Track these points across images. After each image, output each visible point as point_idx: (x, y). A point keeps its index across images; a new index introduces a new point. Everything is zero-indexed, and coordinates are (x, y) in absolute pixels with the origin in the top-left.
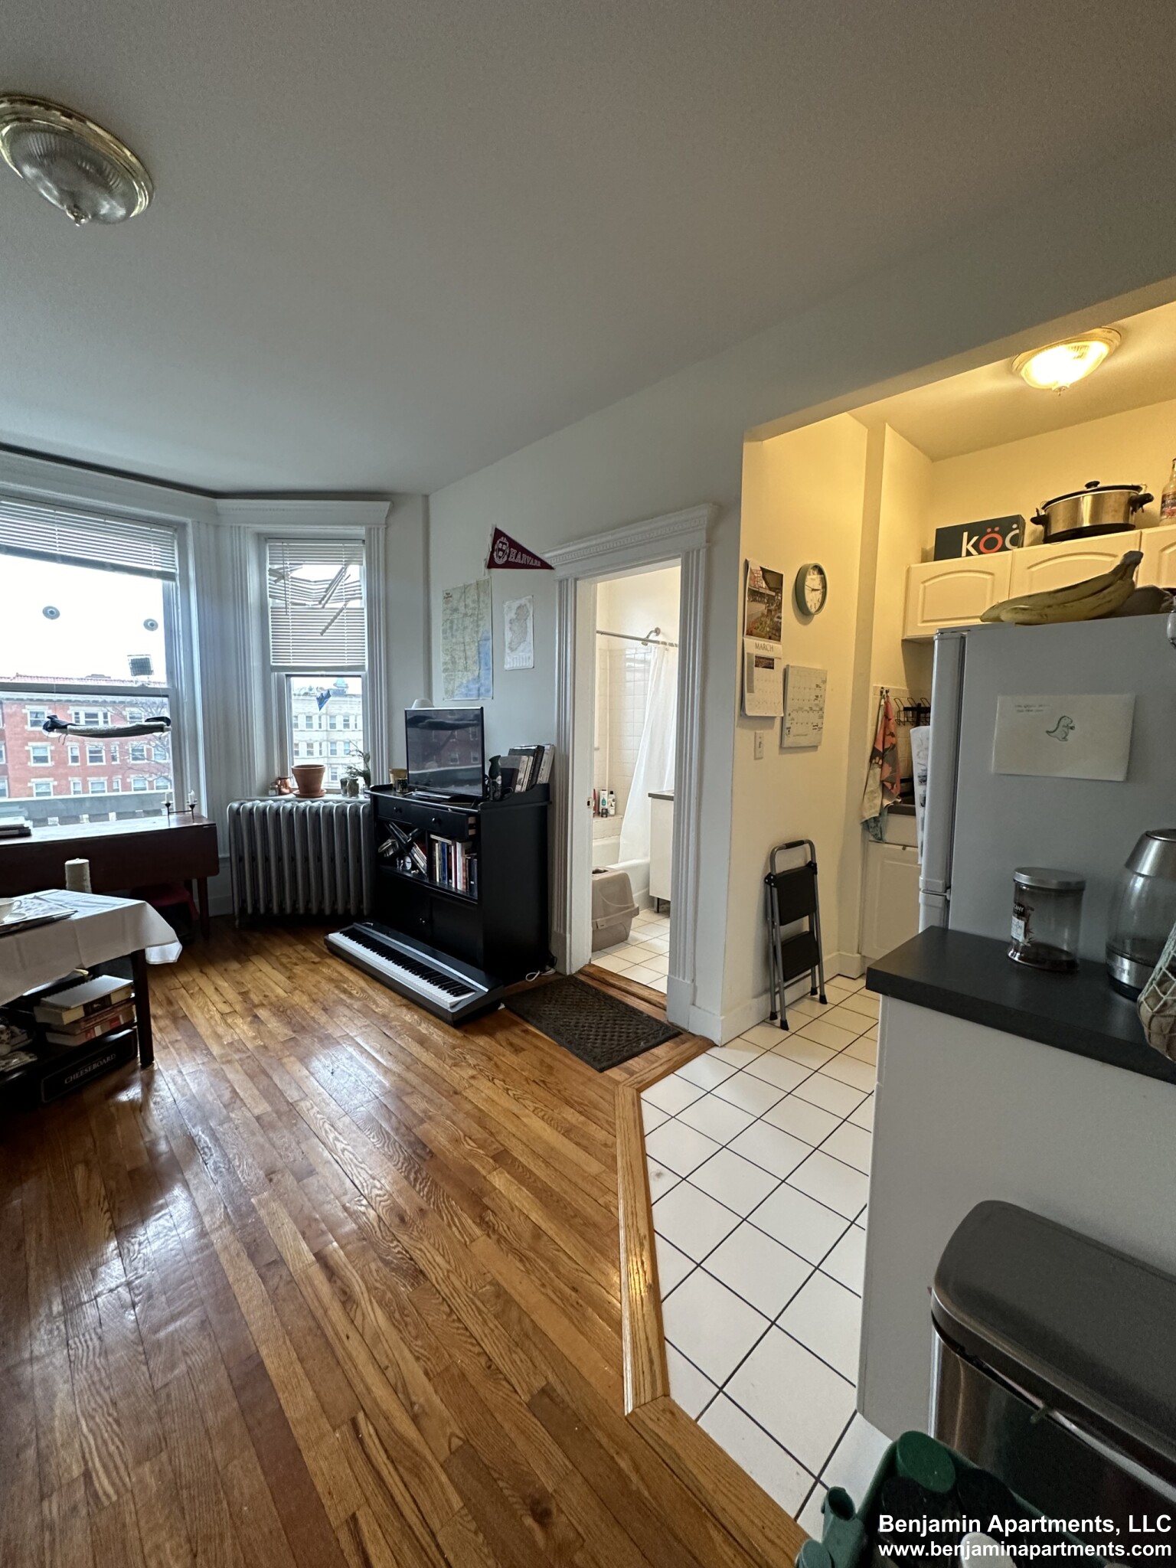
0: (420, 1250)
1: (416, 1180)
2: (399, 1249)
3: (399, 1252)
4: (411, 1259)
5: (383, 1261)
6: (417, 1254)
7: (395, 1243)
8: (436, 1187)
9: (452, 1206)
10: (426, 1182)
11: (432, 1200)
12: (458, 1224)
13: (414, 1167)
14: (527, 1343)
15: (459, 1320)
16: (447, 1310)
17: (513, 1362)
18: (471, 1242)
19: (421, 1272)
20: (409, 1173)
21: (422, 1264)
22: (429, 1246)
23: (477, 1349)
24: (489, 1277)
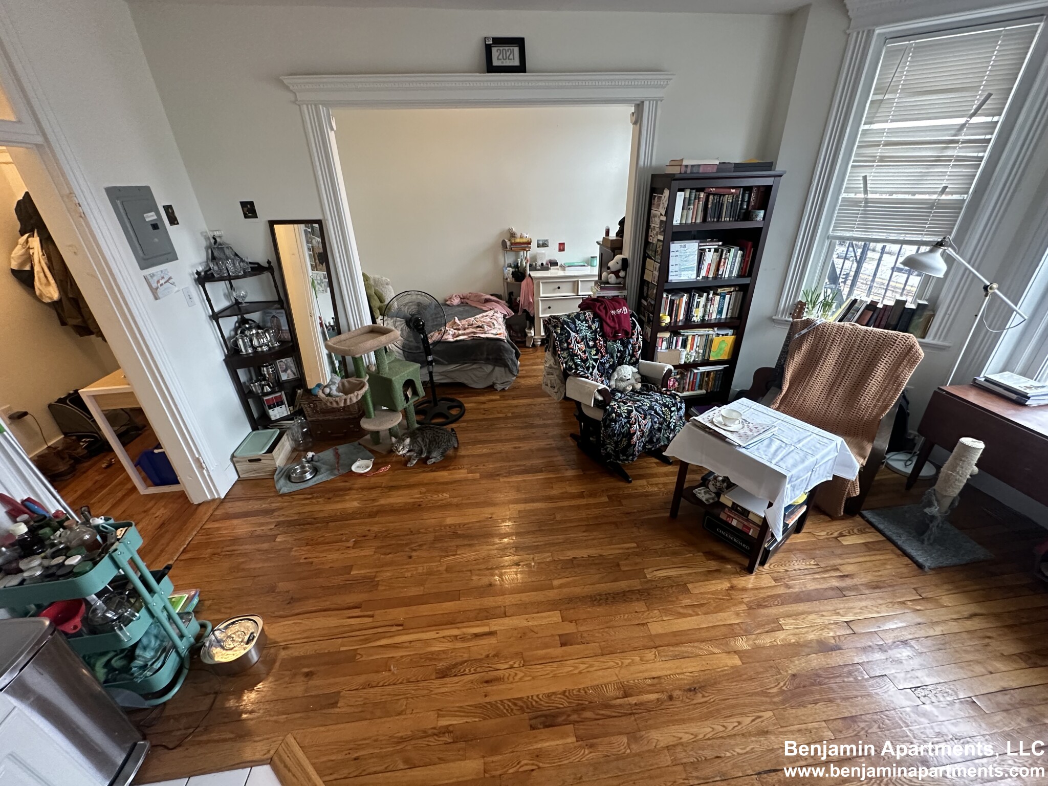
0: (457, 683)
1: (515, 704)
2: (467, 670)
3: (465, 670)
4: (455, 676)
5: (466, 661)
6: (456, 679)
7: (473, 672)
8: (498, 715)
9: (475, 717)
10: (507, 710)
11: (489, 707)
12: (457, 713)
13: (528, 708)
14: (360, 709)
15: (401, 683)
16: (411, 680)
17: (361, 697)
18: (438, 714)
19: (443, 677)
20: (524, 702)
21: (447, 680)
22: (457, 688)
23: (381, 684)
24: (409, 711)
